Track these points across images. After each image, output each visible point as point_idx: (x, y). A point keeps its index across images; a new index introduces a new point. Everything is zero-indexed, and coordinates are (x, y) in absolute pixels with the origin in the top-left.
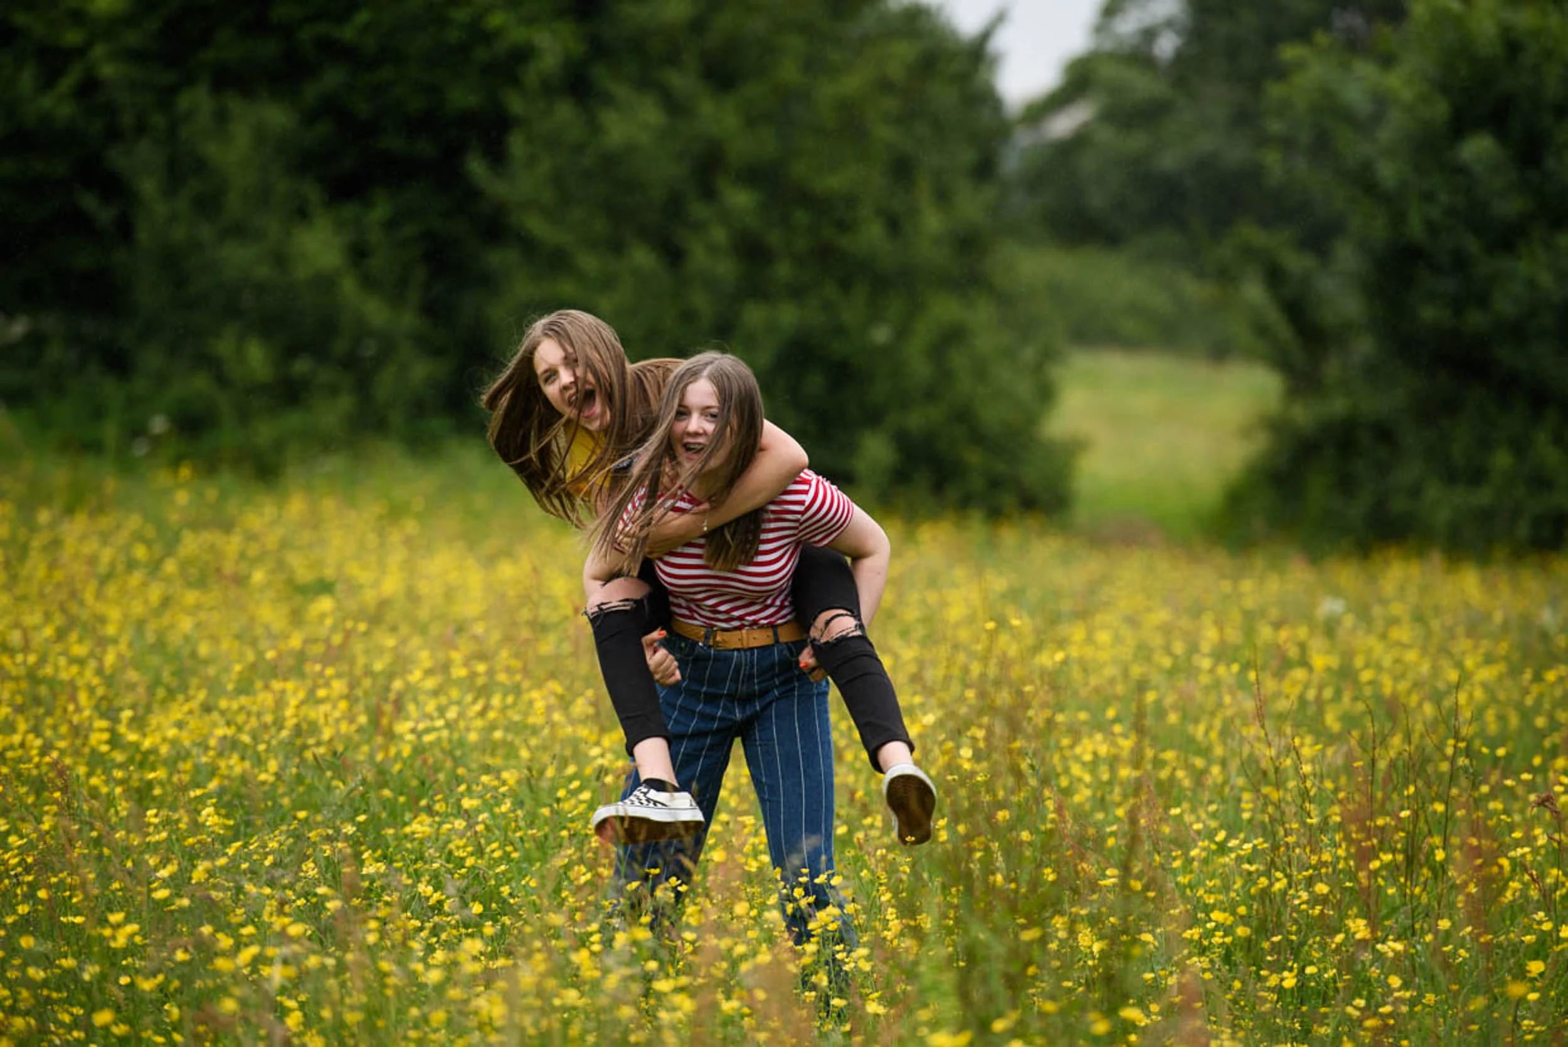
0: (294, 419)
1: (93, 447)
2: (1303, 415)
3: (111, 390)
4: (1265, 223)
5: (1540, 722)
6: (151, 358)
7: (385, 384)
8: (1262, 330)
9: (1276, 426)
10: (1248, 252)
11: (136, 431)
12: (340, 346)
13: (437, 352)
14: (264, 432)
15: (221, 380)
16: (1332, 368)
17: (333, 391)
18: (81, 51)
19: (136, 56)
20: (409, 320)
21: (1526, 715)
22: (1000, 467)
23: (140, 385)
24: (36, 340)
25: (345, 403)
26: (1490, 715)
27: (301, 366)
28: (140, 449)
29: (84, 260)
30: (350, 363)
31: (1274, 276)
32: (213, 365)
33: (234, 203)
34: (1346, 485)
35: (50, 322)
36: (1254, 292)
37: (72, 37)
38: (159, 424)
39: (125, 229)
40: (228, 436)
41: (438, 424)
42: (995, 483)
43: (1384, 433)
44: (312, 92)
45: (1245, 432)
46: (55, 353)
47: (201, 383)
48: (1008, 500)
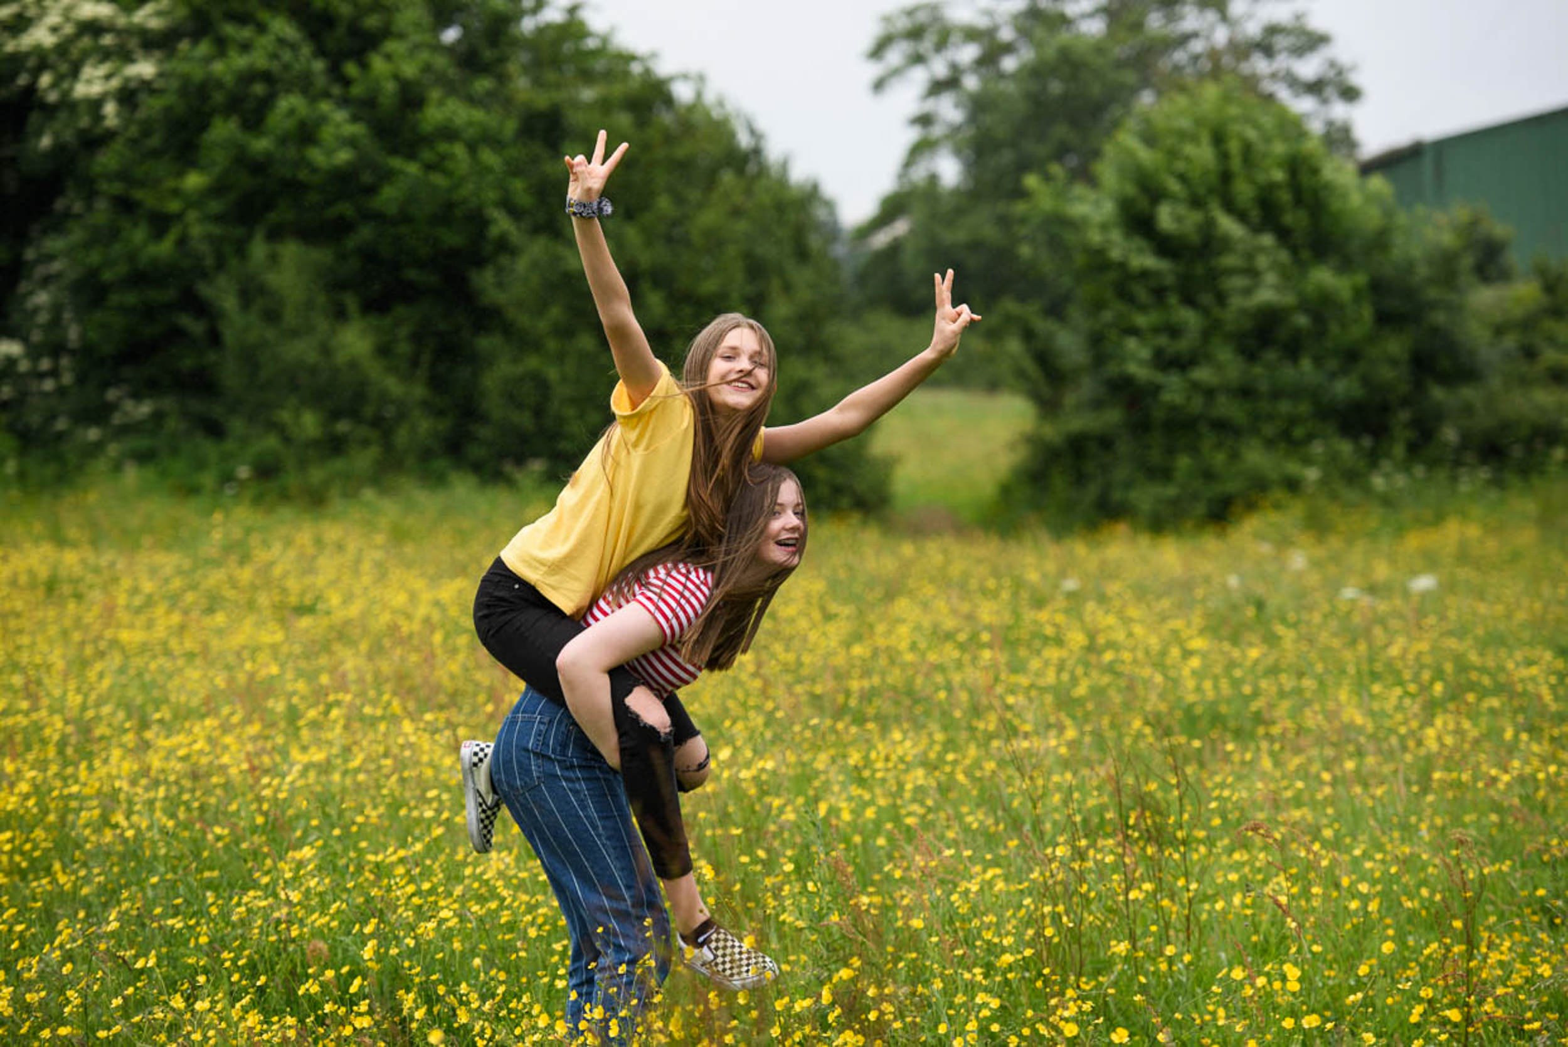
0: (338, 464)
1: (193, 491)
2: (1052, 432)
3: (210, 449)
4: (1022, 298)
5: (1247, 689)
6: (237, 425)
7: (402, 436)
8: (1021, 374)
9: (1032, 440)
10: (1009, 319)
11: (227, 478)
12: (369, 411)
13: (440, 413)
14: (317, 475)
15: (287, 440)
16: (1070, 399)
17: (365, 443)
18: (179, 216)
19: (218, 219)
20: (419, 391)
21: (1236, 683)
22: (840, 479)
23: (229, 445)
24: (158, 417)
25: (373, 452)
26: (1208, 685)
27: (343, 427)
28: (229, 492)
29: (188, 363)
30: (377, 422)
31: (1028, 335)
32: (281, 430)
33: (290, 317)
34: (1080, 479)
35: (168, 403)
36: (1014, 345)
37: (174, 206)
38: (243, 472)
39: (215, 338)
40: (292, 480)
41: (440, 464)
42: (837, 490)
43: (1106, 442)
44: (352, 242)
45: (1012, 446)
46: (172, 424)
47: (271, 442)
48: (845, 502)
